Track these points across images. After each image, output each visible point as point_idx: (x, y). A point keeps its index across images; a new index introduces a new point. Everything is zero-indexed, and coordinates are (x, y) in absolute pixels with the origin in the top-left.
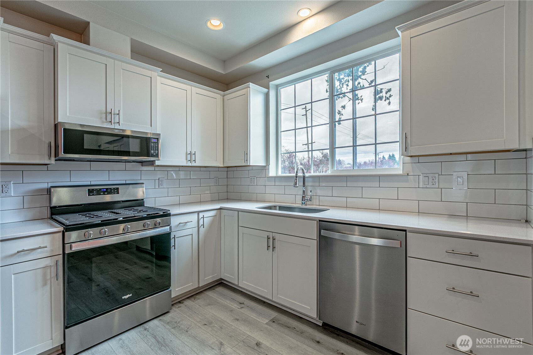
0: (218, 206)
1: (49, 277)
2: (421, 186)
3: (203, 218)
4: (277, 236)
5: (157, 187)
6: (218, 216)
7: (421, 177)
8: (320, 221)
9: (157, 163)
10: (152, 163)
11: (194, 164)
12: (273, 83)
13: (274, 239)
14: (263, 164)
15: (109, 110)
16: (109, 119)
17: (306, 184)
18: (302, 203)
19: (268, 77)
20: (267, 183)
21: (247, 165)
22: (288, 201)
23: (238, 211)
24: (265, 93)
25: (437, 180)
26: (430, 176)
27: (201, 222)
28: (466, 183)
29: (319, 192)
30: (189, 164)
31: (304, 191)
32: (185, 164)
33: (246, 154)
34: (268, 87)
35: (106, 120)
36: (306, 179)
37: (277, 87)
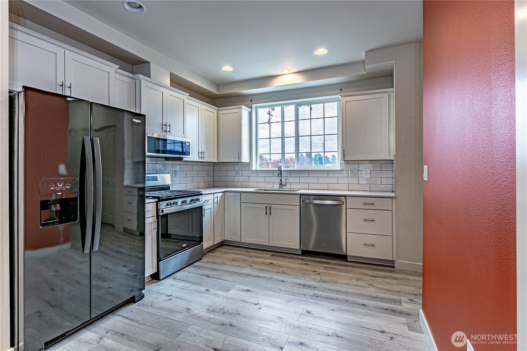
0: (223, 190)
1: (151, 230)
2: (349, 176)
3: (217, 197)
4: (272, 206)
5: (174, 176)
6: (223, 197)
7: (349, 171)
8: (301, 195)
9: (184, 159)
10: (180, 159)
11: (203, 160)
12: (254, 106)
13: (270, 208)
14: (248, 161)
15: (164, 123)
16: (164, 129)
17: (282, 175)
18: (280, 188)
19: (251, 100)
20: (251, 175)
21: (240, 161)
22: (268, 186)
23: (241, 192)
24: (249, 112)
25: (356, 173)
26: (354, 171)
27: (216, 201)
28: (369, 175)
29: (290, 180)
30: (200, 160)
31: (281, 180)
32: (198, 160)
33: (240, 154)
34: (251, 108)
35: (163, 130)
36: (282, 172)
37: (256, 107)
